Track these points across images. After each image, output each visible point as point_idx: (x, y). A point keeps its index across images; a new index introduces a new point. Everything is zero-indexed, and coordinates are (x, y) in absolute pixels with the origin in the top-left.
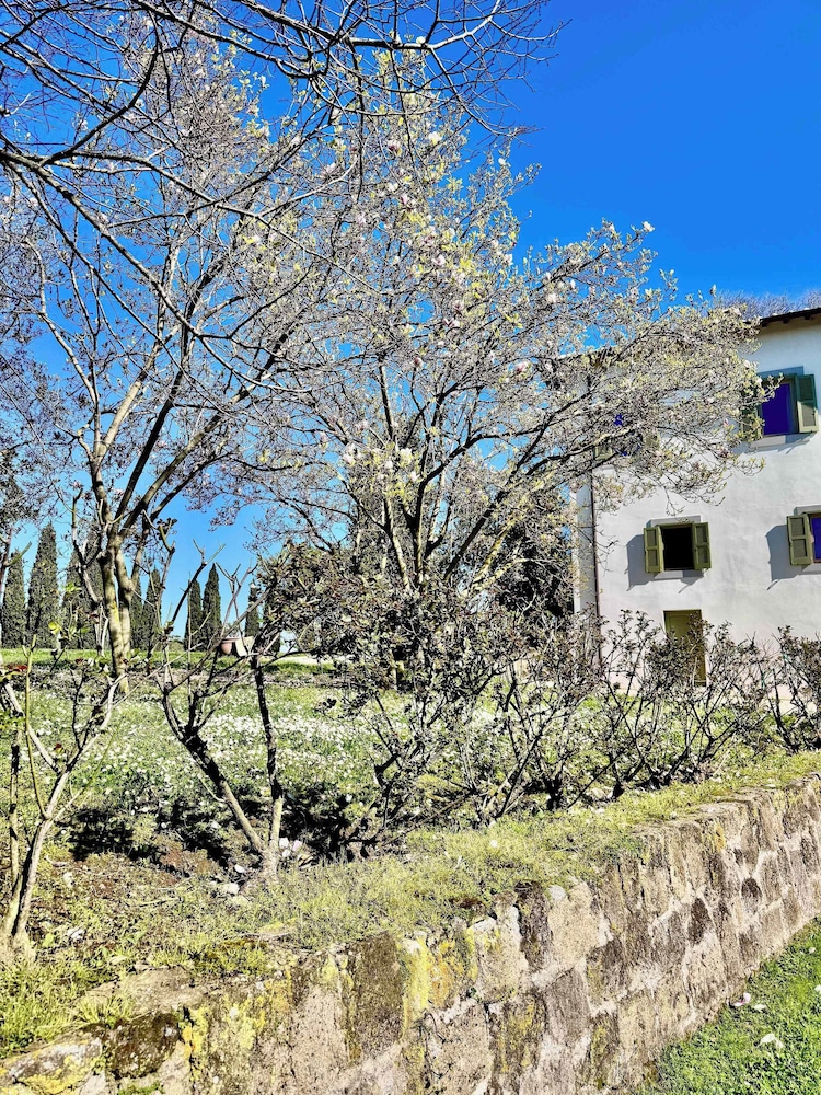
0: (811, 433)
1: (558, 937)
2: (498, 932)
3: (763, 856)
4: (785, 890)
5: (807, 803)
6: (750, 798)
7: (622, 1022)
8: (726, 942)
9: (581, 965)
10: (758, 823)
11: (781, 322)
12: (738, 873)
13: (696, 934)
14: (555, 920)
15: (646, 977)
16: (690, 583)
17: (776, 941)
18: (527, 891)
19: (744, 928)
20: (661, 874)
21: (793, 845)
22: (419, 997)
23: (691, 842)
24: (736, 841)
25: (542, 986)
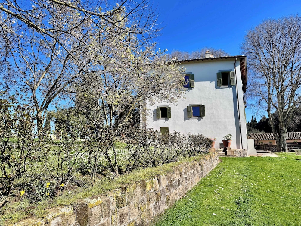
0: (193, 88)
1: (162, 183)
2: (155, 181)
3: (188, 173)
4: (191, 180)
5: (194, 165)
6: (185, 163)
7: (170, 196)
8: (183, 187)
9: (165, 187)
10: (187, 168)
11: (188, 61)
12: (184, 176)
13: (179, 185)
14: (162, 180)
15: (173, 190)
16: (167, 121)
17: (190, 188)
18: (158, 175)
19: (185, 185)
20: (174, 175)
21: (192, 172)
22: (148, 189)
23: (178, 170)
24: (184, 171)
25: (161, 190)
